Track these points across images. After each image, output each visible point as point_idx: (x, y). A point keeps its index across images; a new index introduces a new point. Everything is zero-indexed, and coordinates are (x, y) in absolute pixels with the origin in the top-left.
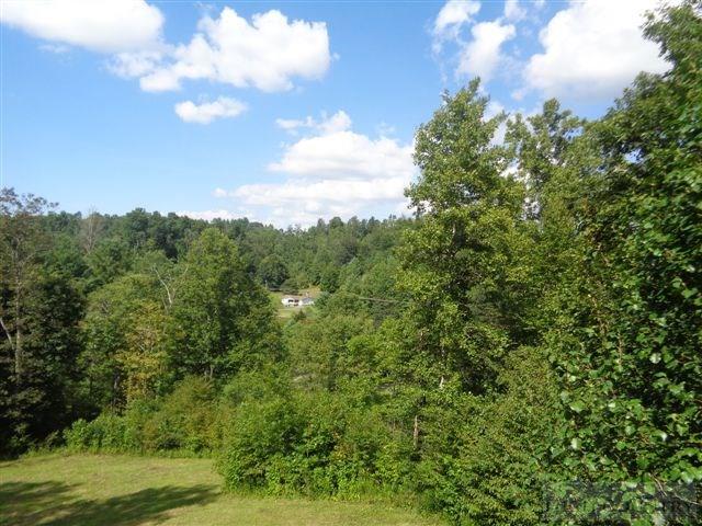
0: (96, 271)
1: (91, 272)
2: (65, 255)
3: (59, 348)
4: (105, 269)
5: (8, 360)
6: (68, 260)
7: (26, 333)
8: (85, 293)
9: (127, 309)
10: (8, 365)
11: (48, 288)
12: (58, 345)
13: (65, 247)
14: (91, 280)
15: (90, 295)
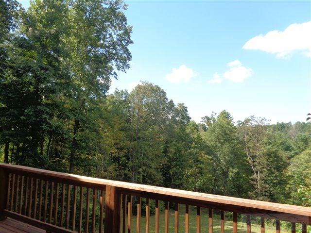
0: (295, 148)
1: (293, 149)
2: (281, 141)
3: (275, 181)
4: (299, 148)
5: (255, 183)
6: (282, 143)
7: (261, 172)
8: (289, 158)
9: (306, 167)
10: (255, 185)
11: (269, 155)
12: (274, 180)
13: (280, 138)
14: (293, 152)
15: (292, 159)
